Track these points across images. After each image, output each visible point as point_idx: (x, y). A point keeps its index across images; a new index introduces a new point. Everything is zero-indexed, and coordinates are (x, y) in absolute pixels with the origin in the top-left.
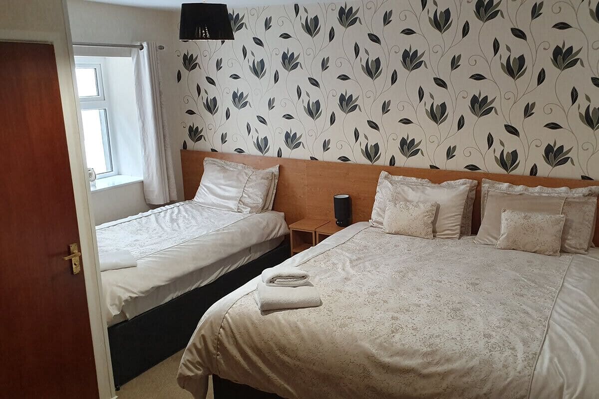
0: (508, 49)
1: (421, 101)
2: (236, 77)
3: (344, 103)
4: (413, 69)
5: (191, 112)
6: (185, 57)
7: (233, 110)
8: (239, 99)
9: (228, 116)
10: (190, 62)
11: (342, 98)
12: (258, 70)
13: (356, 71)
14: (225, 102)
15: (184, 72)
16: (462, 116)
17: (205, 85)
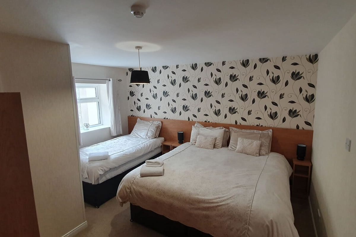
0: (242, 91)
1: (211, 108)
2: (147, 99)
3: (184, 108)
4: (208, 97)
5: (132, 110)
6: (131, 92)
7: (146, 110)
8: (148, 106)
9: (144, 112)
10: (132, 94)
11: (184, 106)
12: (155, 96)
13: (189, 98)
14: (143, 107)
15: (130, 97)
16: (226, 114)
17: (137, 101)
